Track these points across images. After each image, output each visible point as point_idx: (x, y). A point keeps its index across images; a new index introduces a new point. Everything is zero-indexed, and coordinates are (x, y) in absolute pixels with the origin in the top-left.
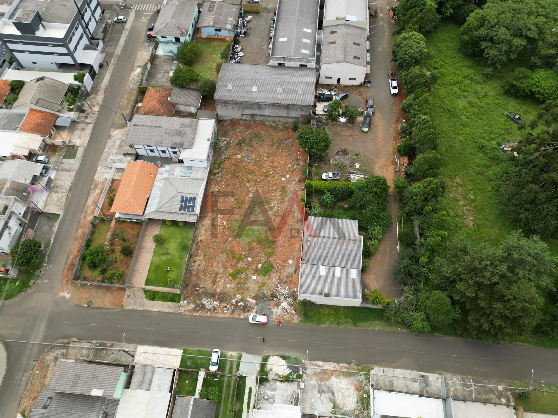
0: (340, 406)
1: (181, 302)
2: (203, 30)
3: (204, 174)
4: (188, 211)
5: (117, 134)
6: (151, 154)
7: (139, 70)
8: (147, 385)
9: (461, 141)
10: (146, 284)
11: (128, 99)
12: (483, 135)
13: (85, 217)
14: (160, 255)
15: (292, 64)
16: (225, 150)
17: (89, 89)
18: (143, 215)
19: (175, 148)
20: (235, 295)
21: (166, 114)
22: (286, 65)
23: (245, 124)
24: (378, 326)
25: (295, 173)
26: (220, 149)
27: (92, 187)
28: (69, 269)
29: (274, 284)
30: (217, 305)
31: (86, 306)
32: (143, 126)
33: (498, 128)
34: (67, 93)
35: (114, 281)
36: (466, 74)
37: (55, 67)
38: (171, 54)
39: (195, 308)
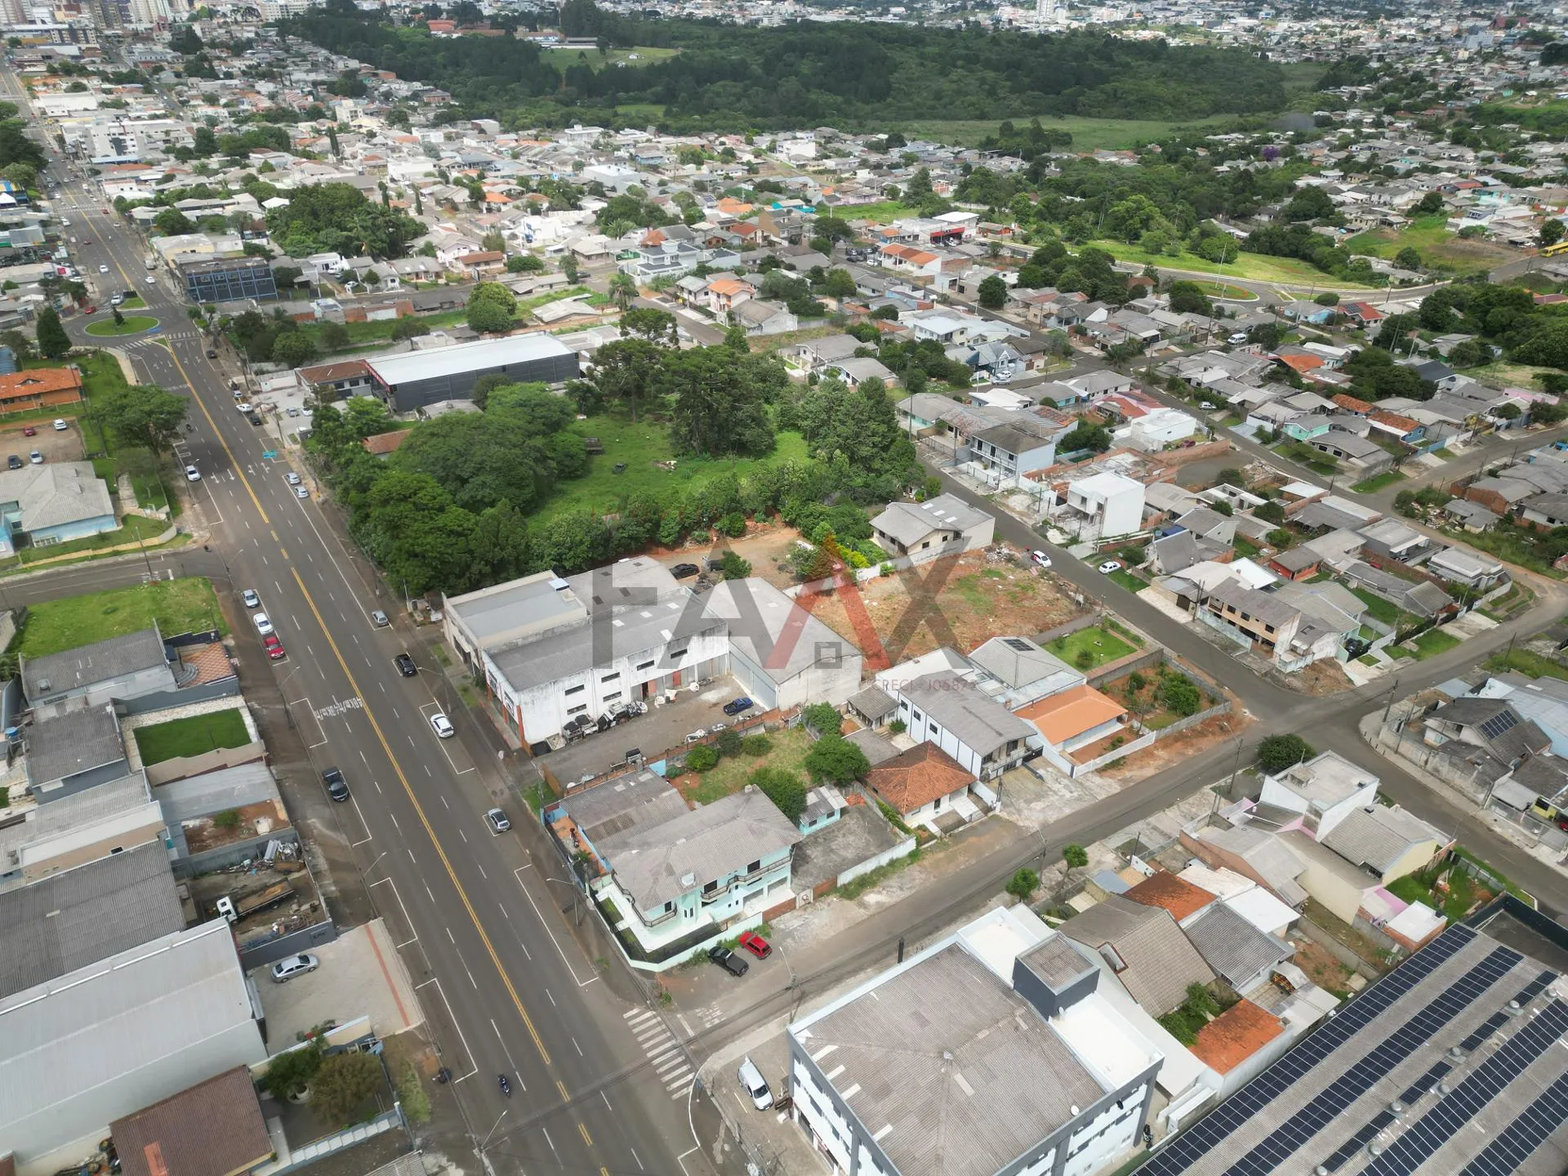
10: (1135, 649)
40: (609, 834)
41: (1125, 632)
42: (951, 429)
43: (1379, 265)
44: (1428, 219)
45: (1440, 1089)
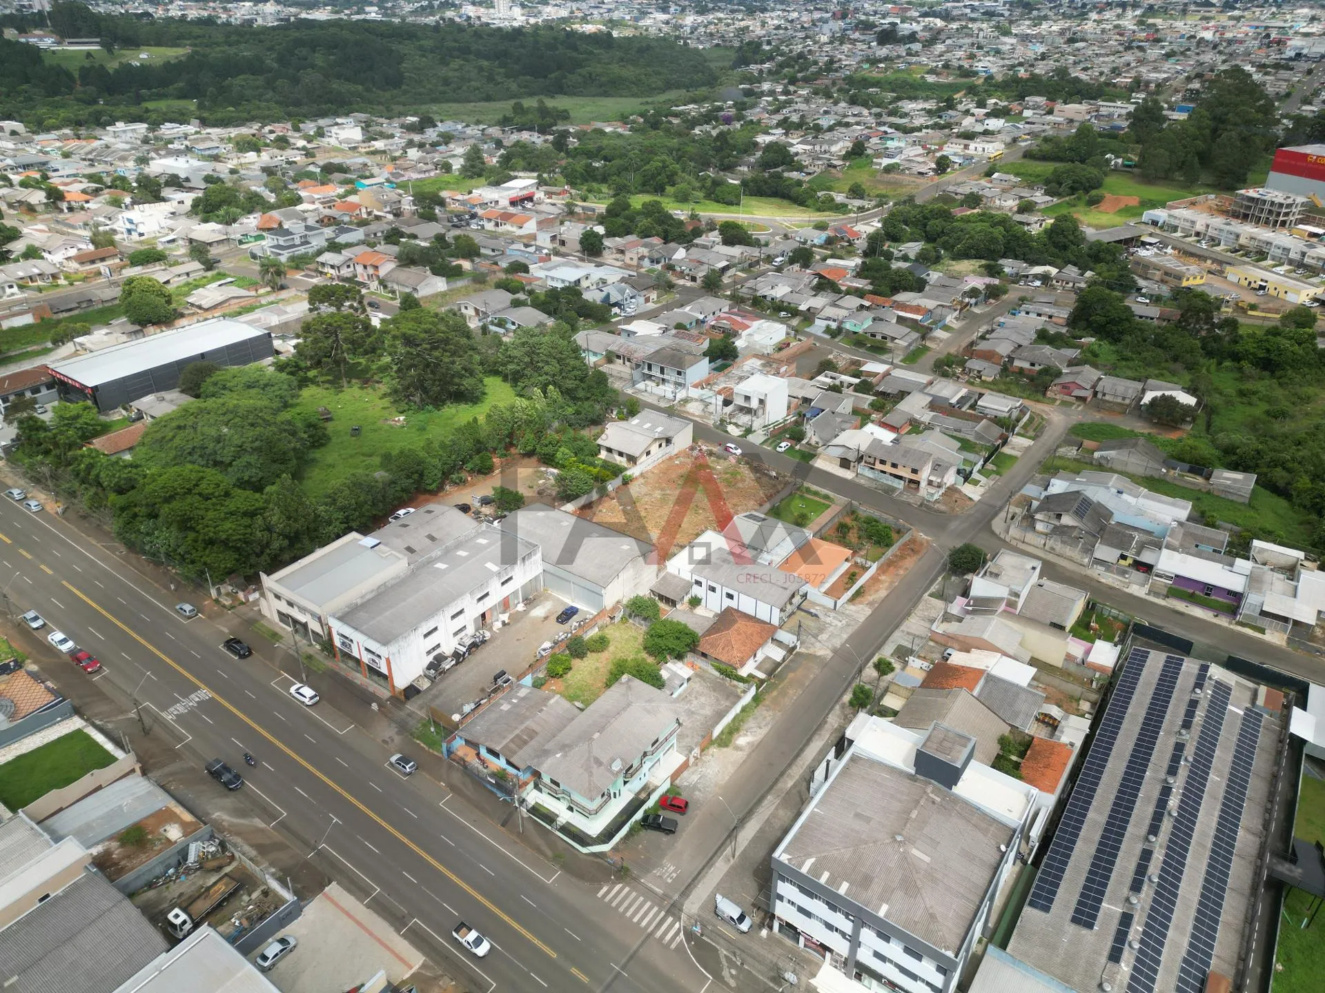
10: (829, 505)
40: (520, 748)
41: (816, 493)
42: (619, 357)
43: (839, 198)
44: (859, 161)
45: (1186, 760)
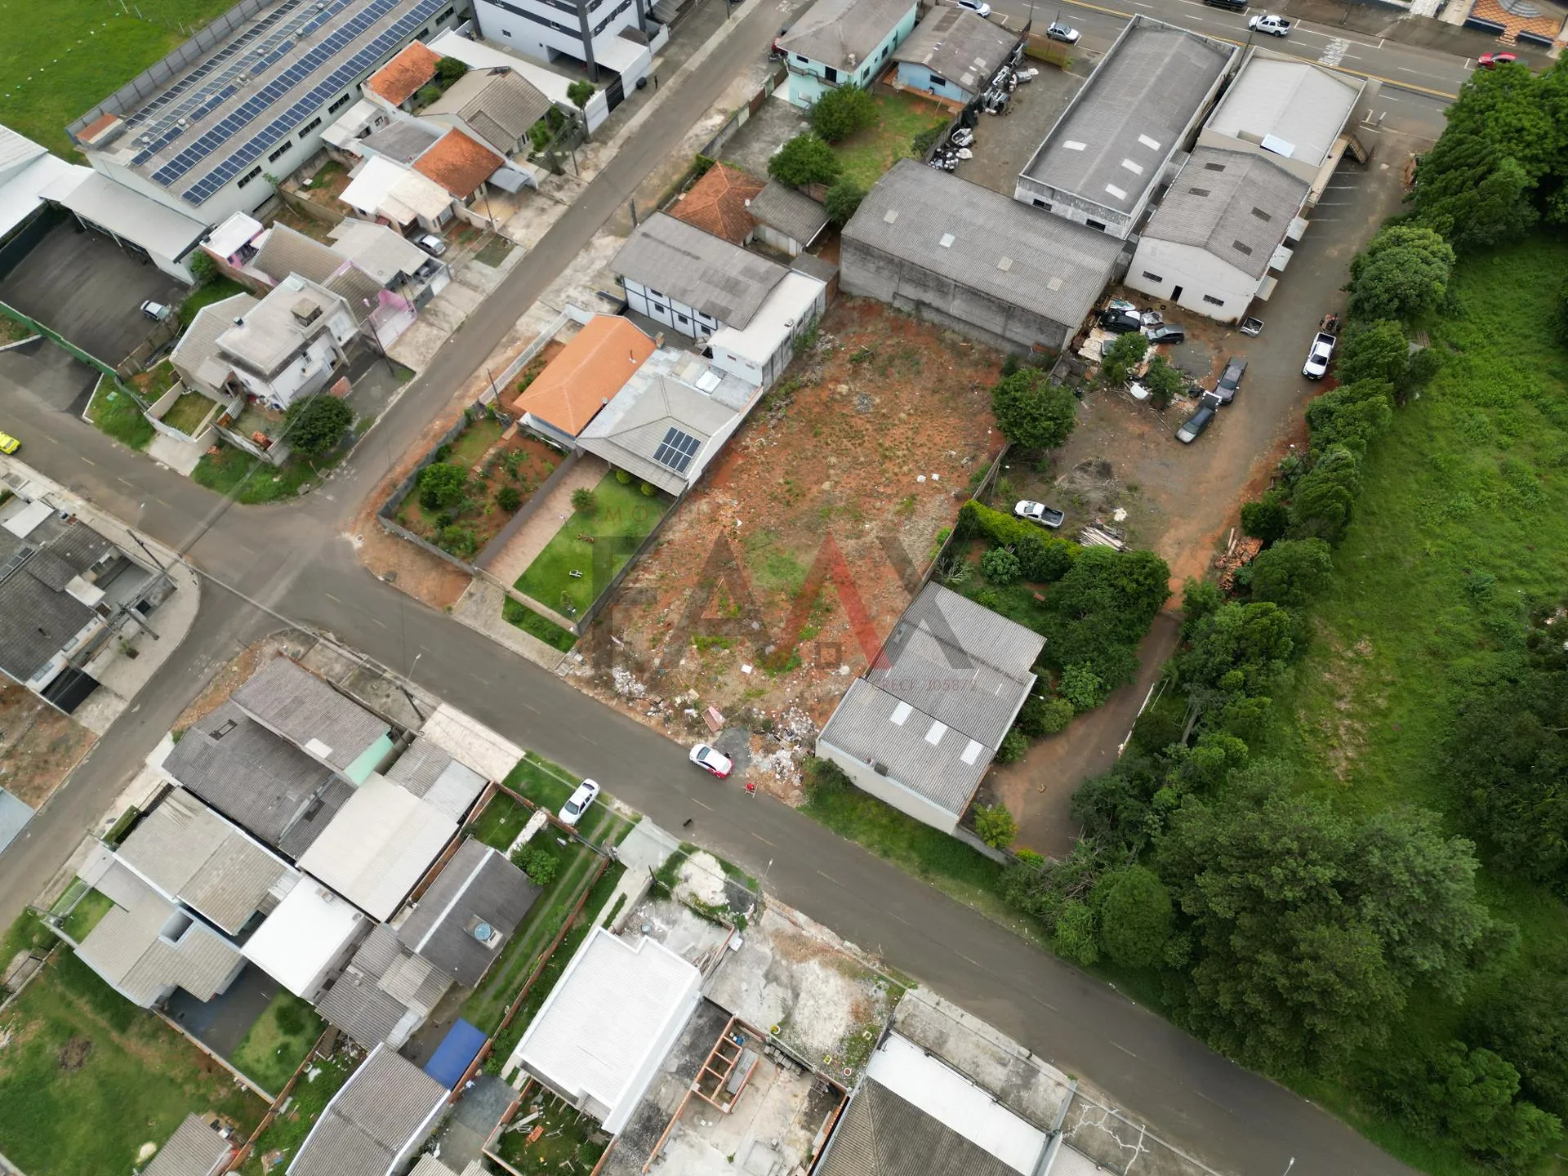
0: (798, 1028)
1: (569, 654)
2: (901, 68)
3: (748, 399)
4: (673, 465)
5: (605, 245)
6: (656, 315)
7: (718, 120)
8: (421, 786)
9: (1428, 554)
10: (517, 586)
11: (665, 177)
12: (1498, 562)
13: (461, 397)
14: (572, 538)
15: (1070, 212)
16: (819, 364)
17: (592, 127)
18: (572, 438)
19: (708, 317)
20: (687, 688)
21: (725, 236)
22: (1053, 210)
23: (896, 319)
24: (976, 901)
25: (956, 474)
26: (811, 357)
27: (504, 340)
28: (383, 490)
29: (784, 703)
30: (640, 693)
31: (381, 579)
32: (662, 243)
33: (1553, 560)
34: (543, 118)
35: (458, 552)
36: (1534, 390)
37: (545, 56)
38: (804, 105)
39: (593, 678)
